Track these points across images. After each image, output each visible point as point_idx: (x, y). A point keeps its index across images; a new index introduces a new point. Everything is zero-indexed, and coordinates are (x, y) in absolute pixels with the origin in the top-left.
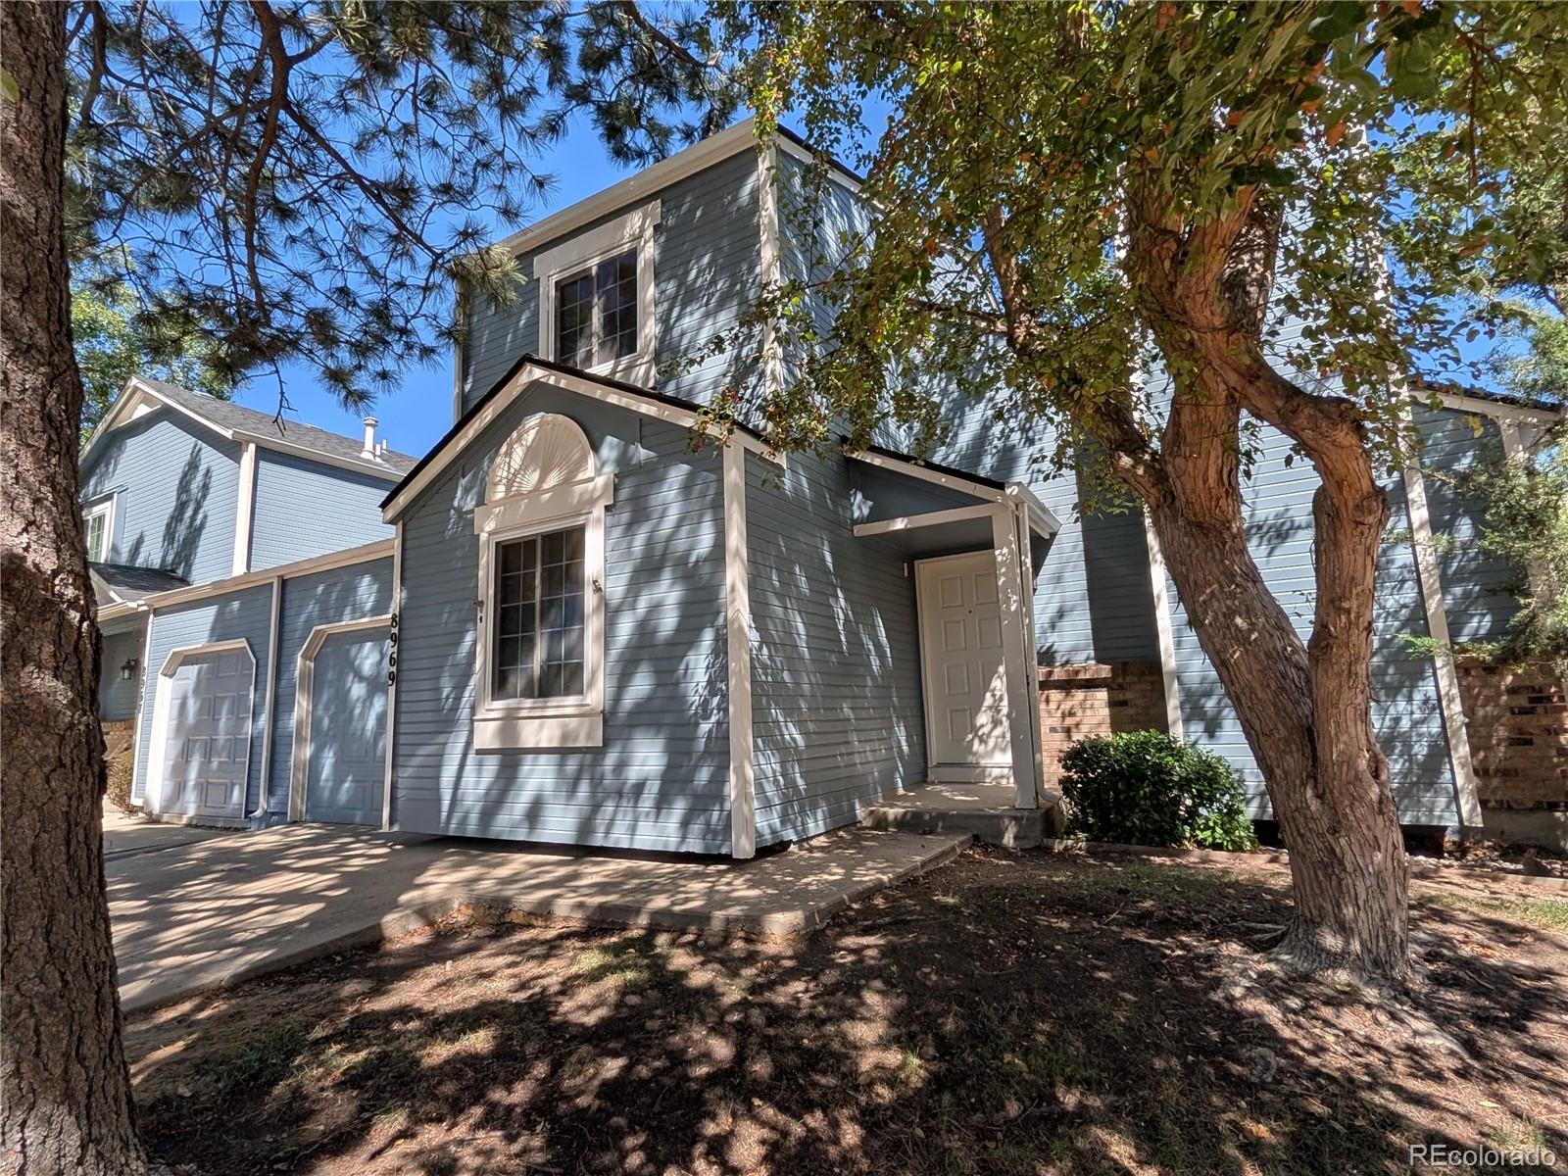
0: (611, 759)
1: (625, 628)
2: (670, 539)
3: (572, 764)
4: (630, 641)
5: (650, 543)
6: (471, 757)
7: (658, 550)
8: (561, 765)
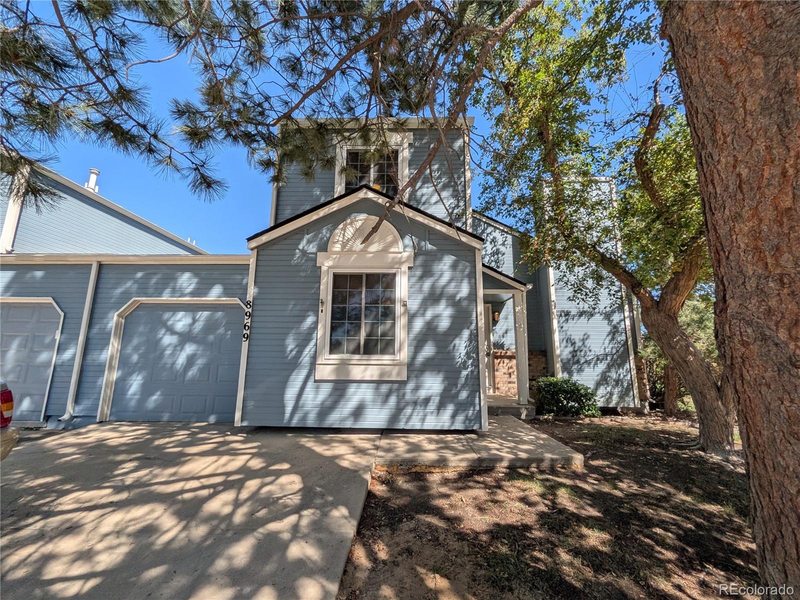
0: (410, 386)
1: (419, 324)
2: (444, 287)
3: (384, 388)
4: (421, 331)
5: (433, 287)
6: (310, 384)
7: (438, 291)
8: (377, 389)
